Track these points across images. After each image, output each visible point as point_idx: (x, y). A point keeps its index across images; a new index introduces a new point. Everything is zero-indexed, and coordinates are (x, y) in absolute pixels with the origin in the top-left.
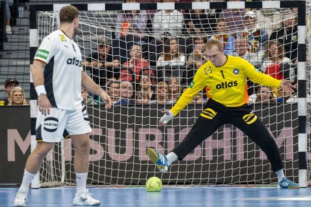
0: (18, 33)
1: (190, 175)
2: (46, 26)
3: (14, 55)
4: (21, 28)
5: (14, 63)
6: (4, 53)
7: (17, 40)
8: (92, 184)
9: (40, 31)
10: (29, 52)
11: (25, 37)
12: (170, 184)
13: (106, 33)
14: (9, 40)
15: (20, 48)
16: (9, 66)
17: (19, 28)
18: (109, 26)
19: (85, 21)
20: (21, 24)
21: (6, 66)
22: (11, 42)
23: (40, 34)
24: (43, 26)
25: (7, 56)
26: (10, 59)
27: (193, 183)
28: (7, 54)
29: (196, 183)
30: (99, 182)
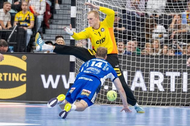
0: (63, 8)
1: (169, 100)
2: (81, 5)
3: (60, 22)
4: (65, 5)
5: (60, 27)
6: (54, 21)
7: (62, 13)
8: (107, 103)
9: (77, 8)
10: (70, 20)
11: (67, 11)
12: (157, 105)
13: (118, 10)
14: (57, 13)
15: (64, 18)
16: (57, 29)
17: (63, 5)
18: (120, 5)
19: (106, 2)
20: (65, 3)
21: (55, 29)
22: (58, 14)
23: (77, 10)
24: (79, 5)
25: (56, 23)
26: (57, 24)
27: (171, 105)
28: (56, 21)
29: (173, 105)
30: (116, 102)
